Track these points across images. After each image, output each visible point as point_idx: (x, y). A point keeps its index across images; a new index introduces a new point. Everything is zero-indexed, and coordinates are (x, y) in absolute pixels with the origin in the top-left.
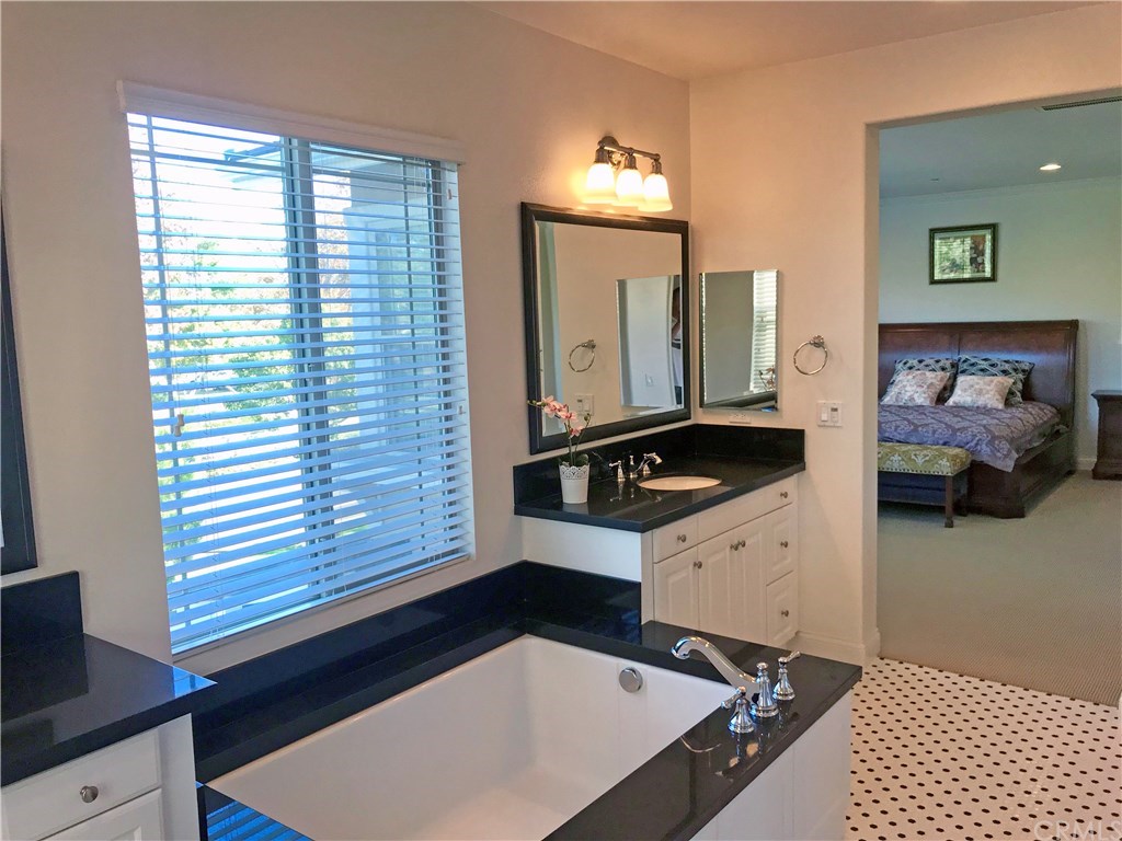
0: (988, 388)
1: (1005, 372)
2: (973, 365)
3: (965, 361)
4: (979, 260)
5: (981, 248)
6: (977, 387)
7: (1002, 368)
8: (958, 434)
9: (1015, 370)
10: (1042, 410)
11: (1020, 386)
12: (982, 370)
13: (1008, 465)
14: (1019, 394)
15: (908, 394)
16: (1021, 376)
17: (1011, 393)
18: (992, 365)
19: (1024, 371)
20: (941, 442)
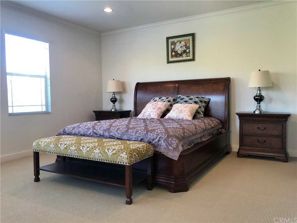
0: (185, 109)
1: (196, 102)
2: (182, 99)
3: (179, 98)
4: (188, 51)
5: (188, 45)
6: (180, 109)
7: (195, 100)
8: (149, 134)
9: (201, 101)
10: (212, 121)
11: (203, 109)
12: (186, 101)
13: (175, 156)
14: (202, 113)
15: (148, 113)
16: (204, 104)
17: (197, 112)
18: (191, 99)
19: (205, 102)
20: (139, 139)
